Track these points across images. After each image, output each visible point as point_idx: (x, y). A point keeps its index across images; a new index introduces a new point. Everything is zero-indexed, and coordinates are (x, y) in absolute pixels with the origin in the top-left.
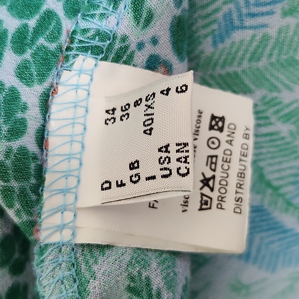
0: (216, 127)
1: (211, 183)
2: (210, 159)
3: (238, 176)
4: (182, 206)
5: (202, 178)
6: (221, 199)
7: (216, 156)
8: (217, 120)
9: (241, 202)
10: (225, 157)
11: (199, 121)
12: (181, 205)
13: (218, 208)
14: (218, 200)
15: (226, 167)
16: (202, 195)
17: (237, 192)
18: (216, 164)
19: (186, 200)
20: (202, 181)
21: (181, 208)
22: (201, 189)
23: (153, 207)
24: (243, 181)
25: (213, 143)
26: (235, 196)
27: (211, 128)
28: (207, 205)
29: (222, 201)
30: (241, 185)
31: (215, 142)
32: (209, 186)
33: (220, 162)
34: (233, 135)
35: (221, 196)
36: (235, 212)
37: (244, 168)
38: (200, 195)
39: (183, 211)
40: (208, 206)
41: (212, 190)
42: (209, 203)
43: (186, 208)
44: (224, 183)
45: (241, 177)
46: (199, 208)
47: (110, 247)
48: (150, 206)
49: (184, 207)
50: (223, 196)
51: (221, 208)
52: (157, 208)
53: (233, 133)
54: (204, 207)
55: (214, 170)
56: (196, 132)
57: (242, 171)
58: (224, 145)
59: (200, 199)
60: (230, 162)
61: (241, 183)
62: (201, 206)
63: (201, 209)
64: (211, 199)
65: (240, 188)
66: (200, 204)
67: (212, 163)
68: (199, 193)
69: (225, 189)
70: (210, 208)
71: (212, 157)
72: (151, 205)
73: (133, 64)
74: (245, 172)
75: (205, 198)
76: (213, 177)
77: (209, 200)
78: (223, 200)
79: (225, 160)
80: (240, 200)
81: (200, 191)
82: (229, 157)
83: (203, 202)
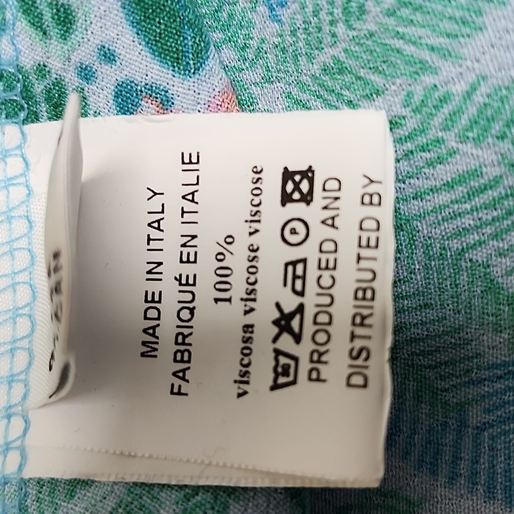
0: (296, 196)
1: (295, 323)
2: (290, 268)
3: (356, 298)
4: (237, 385)
5: (277, 315)
6: (318, 357)
7: (304, 261)
8: (297, 178)
9: (367, 359)
10: (324, 257)
11: (257, 192)
12: (235, 382)
13: (310, 379)
14: (312, 361)
15: (326, 282)
16: (278, 352)
17: (353, 337)
18: (304, 278)
19: (244, 369)
20: (276, 323)
21: (235, 389)
22: (275, 340)
23: (179, 393)
24: (371, 307)
25: (294, 232)
26: (350, 346)
27: (286, 199)
28: (288, 375)
29: (319, 361)
30: (364, 318)
31: (297, 230)
32: (290, 331)
33: (312, 273)
34: (336, 204)
35: (317, 351)
36: (349, 385)
37: (369, 276)
38: (273, 355)
39: (240, 395)
40: (291, 378)
41: (298, 338)
42: (292, 371)
43: (245, 387)
44: (323, 318)
45: (364, 298)
46: (271, 383)
47: (87, 483)
48: (172, 393)
49: (242, 386)
50: (322, 349)
51: (318, 380)
52: (186, 394)
53: (337, 199)
54: (282, 380)
55: (301, 294)
56: (255, 217)
57: (364, 285)
58: (319, 232)
59: (273, 363)
60: (335, 268)
61: (365, 312)
62: (276, 379)
63: (275, 387)
64: (296, 359)
65: (362, 324)
66: (272, 375)
67: (295, 277)
68: (271, 349)
69: (326, 332)
70: (294, 382)
71: (294, 263)
72: (176, 390)
73: (92, 112)
74: (374, 285)
75: (283, 360)
76: (300, 309)
77: (292, 363)
78: (324, 358)
79: (323, 265)
80: (364, 355)
81: (272, 346)
82: (331, 257)
83: (280, 370)
